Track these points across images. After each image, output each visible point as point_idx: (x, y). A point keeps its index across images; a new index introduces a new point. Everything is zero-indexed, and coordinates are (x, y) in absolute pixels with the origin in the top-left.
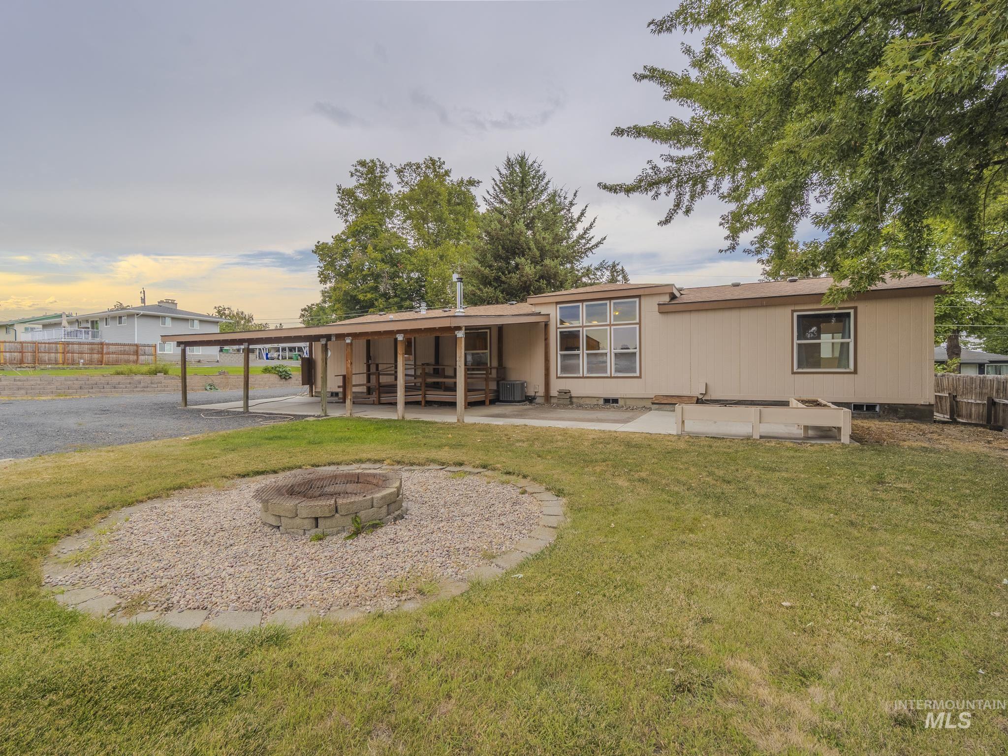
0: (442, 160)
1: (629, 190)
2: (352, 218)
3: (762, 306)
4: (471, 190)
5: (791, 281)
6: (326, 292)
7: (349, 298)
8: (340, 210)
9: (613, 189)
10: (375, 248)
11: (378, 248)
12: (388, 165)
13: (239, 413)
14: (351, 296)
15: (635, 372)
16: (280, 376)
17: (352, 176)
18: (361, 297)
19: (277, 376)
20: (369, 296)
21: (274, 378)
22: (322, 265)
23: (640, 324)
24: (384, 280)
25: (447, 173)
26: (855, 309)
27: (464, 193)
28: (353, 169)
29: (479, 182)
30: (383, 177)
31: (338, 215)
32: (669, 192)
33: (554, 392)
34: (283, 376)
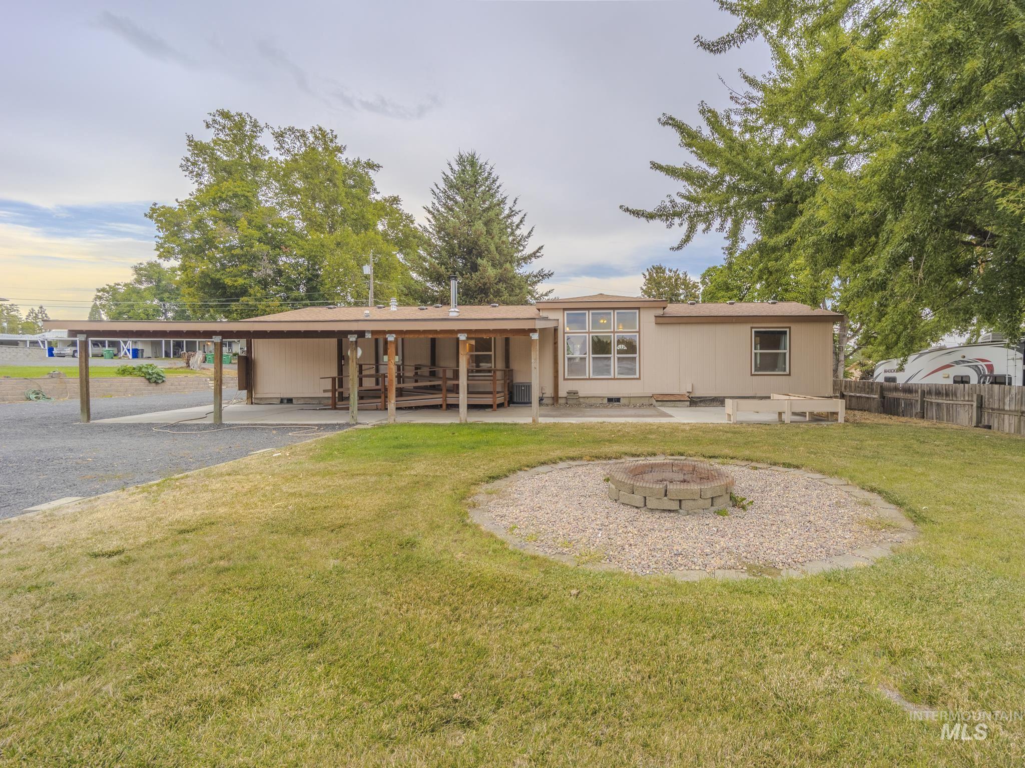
0: (334, 134)
1: (650, 216)
2: (207, 179)
3: (732, 323)
4: (370, 174)
5: (731, 304)
6: (141, 269)
7: (209, 282)
8: (189, 166)
9: (637, 213)
10: (250, 222)
11: (253, 224)
12: (262, 124)
13: (206, 427)
14: (212, 279)
15: (635, 374)
16: (149, 379)
17: (208, 126)
18: (228, 281)
19: (143, 379)
20: (241, 281)
21: (138, 382)
22: (161, 235)
23: (639, 332)
24: (262, 263)
25: (339, 150)
26: (790, 328)
27: (361, 176)
28: (210, 119)
29: (379, 167)
30: (255, 137)
31: (187, 173)
32: (682, 224)
33: (562, 393)
34: (153, 380)
